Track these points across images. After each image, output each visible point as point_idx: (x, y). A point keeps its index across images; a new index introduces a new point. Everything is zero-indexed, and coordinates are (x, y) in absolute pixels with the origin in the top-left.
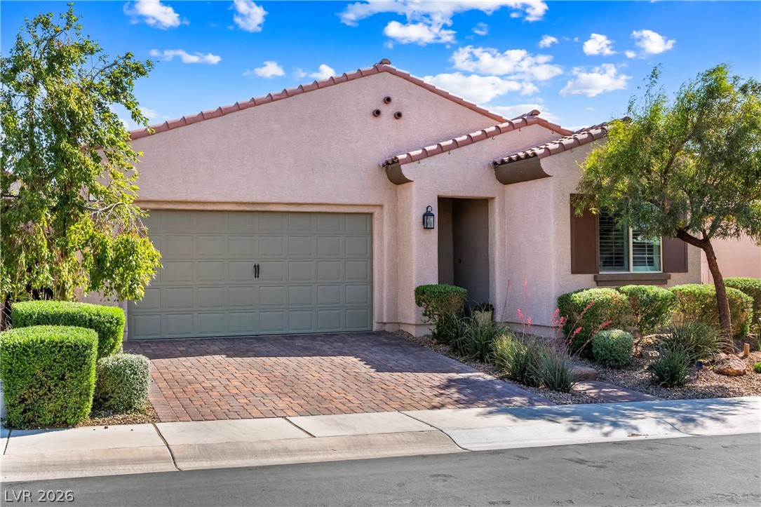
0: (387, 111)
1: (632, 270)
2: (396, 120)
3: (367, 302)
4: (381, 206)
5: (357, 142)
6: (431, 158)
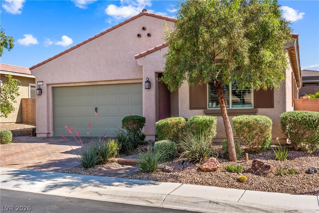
0: (144, 34)
1: (231, 107)
2: (148, 37)
5: (131, 50)
6: (151, 54)
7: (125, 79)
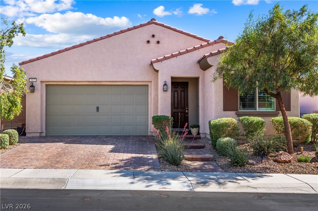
0: (153, 41)
1: (258, 109)
2: (158, 45)
3: (146, 123)
4: (151, 82)
5: (139, 55)
6: (168, 60)
7: (133, 81)
